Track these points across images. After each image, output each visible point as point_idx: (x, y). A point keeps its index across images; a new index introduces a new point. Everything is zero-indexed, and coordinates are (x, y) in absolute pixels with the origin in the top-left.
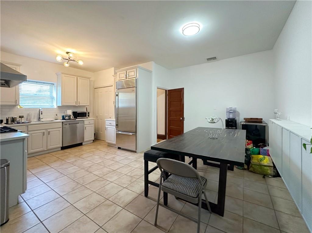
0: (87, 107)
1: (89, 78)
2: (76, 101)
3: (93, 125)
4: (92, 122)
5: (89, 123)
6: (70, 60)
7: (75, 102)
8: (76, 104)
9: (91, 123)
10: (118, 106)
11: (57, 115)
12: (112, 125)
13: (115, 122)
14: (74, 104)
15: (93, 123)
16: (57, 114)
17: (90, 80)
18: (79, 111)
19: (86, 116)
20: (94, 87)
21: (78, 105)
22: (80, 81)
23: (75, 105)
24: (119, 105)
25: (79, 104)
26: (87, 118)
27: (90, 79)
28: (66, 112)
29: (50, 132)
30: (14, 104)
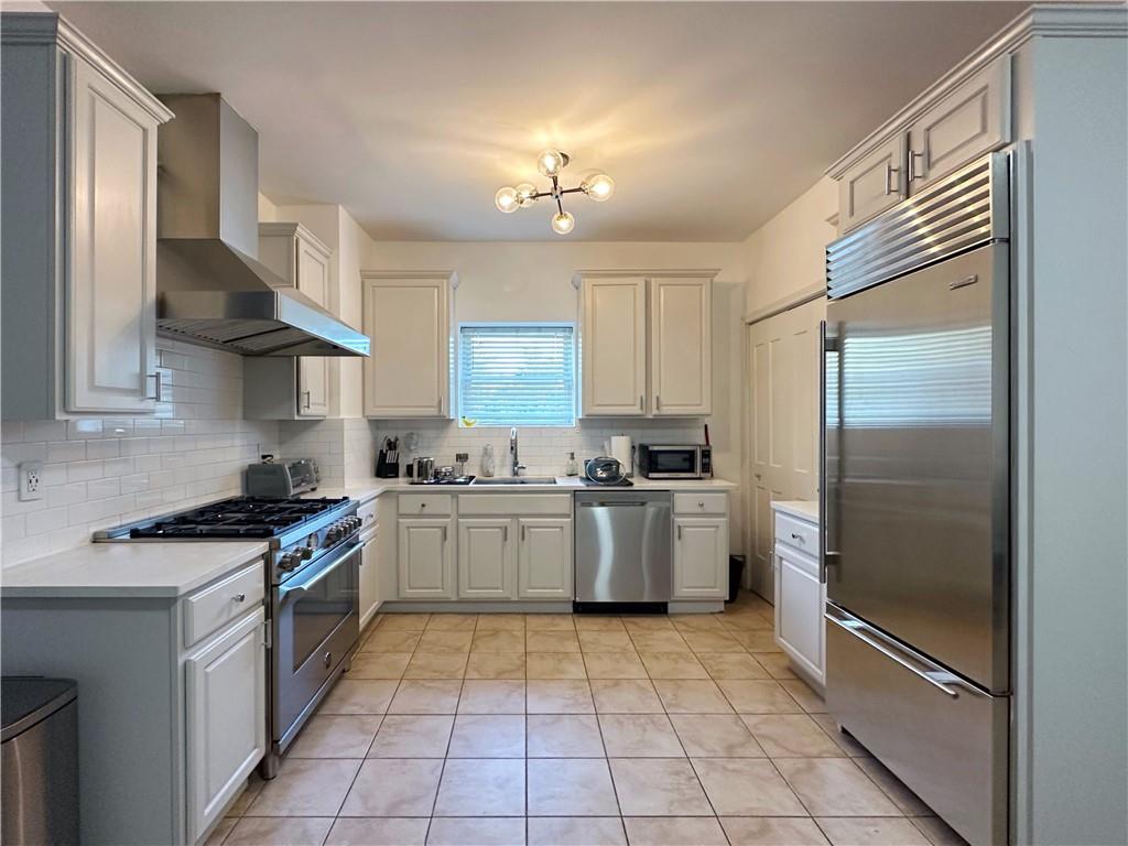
0: (707, 421)
1: (710, 274)
2: (643, 394)
3: (722, 521)
4: (718, 503)
5: (699, 510)
6: (558, 193)
7: (639, 402)
8: (642, 408)
9: (708, 509)
10: (841, 416)
11: (573, 458)
12: (803, 547)
13: (817, 530)
14: (636, 410)
15: (722, 510)
16: (572, 454)
17: (712, 281)
18: (659, 440)
19: (692, 470)
20: (742, 319)
21: (655, 412)
22: (661, 296)
23: (639, 412)
24: (847, 413)
25: (658, 408)
26: (700, 479)
27: (716, 279)
28: (606, 444)
29: (529, 527)
30: (433, 412)
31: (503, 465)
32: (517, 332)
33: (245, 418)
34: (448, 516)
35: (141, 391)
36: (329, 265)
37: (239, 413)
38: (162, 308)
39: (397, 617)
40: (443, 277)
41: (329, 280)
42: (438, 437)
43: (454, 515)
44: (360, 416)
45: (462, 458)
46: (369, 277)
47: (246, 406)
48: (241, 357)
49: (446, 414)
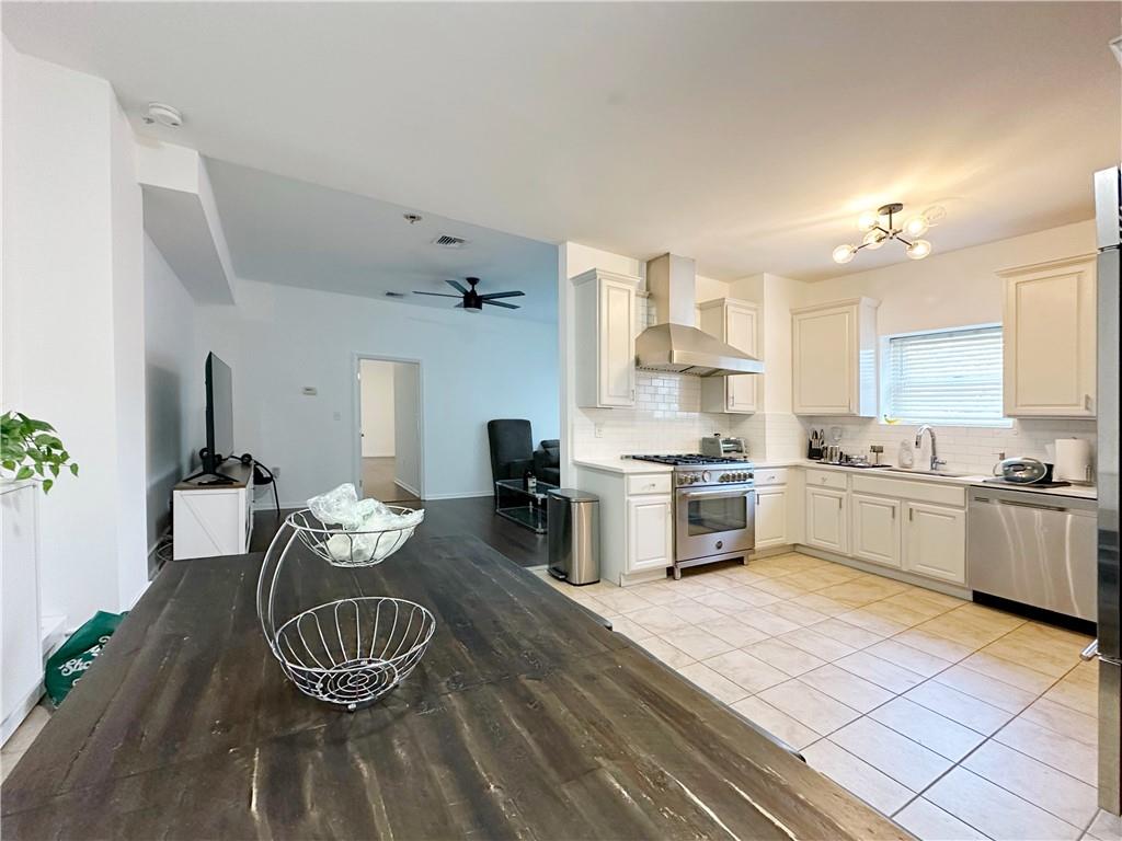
14: (1079, 410)
16: (1003, 455)
23: (1084, 413)
29: (918, 511)
30: (845, 411)
31: (923, 460)
32: (951, 336)
33: (702, 411)
34: (844, 490)
35: (627, 397)
36: (757, 315)
37: (698, 407)
38: (638, 362)
39: (805, 558)
40: (853, 304)
41: (757, 323)
42: (860, 431)
43: (849, 491)
44: (790, 413)
45: (877, 450)
46: (796, 314)
47: (702, 404)
48: (699, 379)
49: (855, 412)
